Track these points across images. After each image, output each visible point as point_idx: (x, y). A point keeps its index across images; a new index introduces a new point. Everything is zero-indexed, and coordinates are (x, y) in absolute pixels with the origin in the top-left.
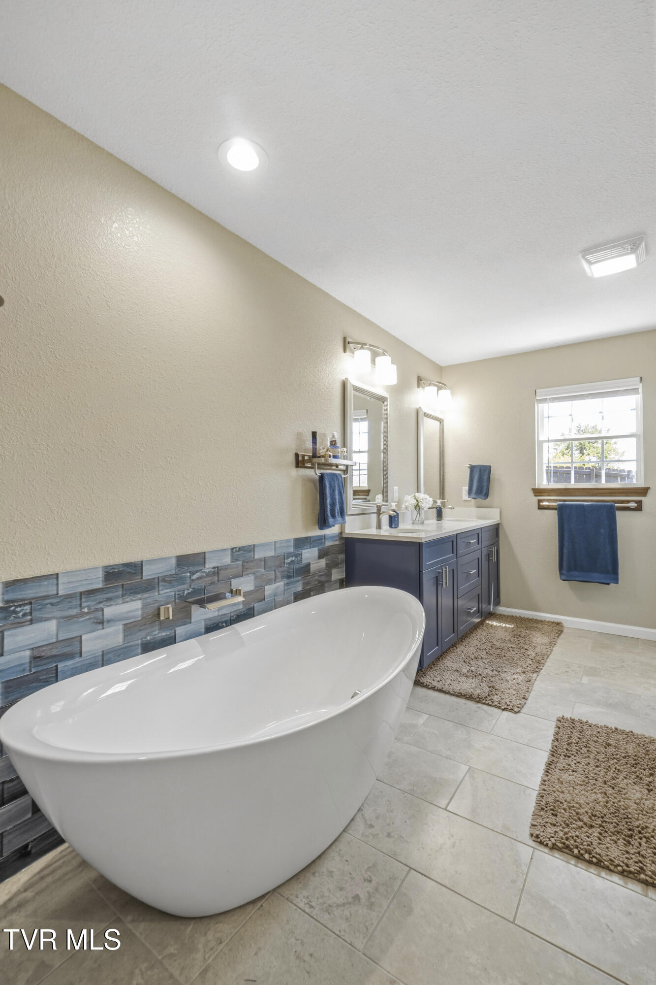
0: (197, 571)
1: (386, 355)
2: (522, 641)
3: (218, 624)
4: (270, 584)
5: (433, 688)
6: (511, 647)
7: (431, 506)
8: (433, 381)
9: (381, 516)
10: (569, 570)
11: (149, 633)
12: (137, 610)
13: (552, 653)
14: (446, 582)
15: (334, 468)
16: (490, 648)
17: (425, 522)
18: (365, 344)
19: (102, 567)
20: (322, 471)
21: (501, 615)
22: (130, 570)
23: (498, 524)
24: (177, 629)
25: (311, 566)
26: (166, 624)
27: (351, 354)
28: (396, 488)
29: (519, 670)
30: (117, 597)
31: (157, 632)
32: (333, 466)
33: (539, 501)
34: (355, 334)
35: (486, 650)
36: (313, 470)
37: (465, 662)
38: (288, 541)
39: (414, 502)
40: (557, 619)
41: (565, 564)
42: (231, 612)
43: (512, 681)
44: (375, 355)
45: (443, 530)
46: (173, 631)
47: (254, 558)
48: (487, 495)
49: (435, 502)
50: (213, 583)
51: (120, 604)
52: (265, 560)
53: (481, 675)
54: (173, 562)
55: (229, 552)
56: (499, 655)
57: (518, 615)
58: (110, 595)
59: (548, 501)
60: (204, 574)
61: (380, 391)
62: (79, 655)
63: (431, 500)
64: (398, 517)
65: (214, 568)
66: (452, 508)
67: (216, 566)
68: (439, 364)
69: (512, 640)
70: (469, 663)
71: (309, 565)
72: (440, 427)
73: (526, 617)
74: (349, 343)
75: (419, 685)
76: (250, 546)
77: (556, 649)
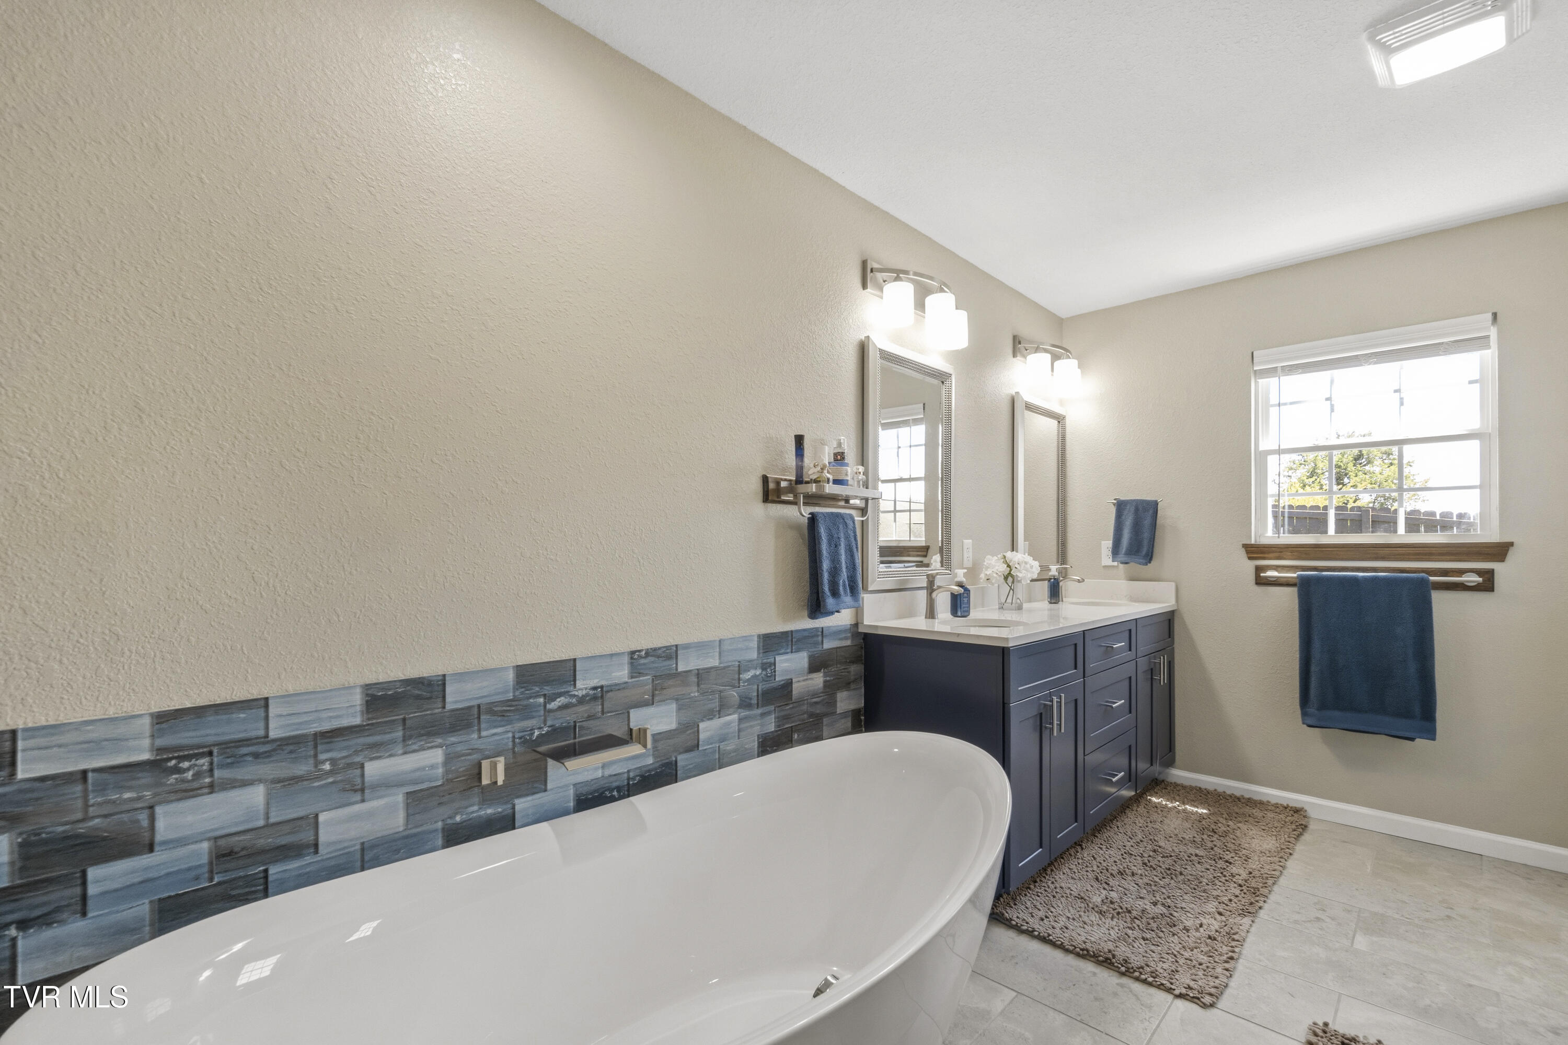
0: (560, 695)
1: (945, 292)
2: (1218, 843)
3: (603, 793)
4: (709, 719)
5: (1030, 933)
6: (1196, 855)
7: (1035, 576)
8: (1043, 344)
9: (934, 595)
10: (1323, 706)
11: (459, 808)
12: (432, 767)
13: (1285, 872)
14: (1060, 725)
15: (842, 503)
16: (1151, 853)
17: (1025, 606)
18: (906, 272)
19: (361, 686)
20: (817, 509)
21: (1176, 785)
22: (419, 693)
23: (1172, 613)
24: (517, 801)
25: (794, 686)
26: (491, 793)
27: (878, 293)
28: (968, 542)
29: (1211, 907)
30: (393, 742)
31: (475, 808)
32: (840, 500)
33: (1259, 569)
34: (883, 255)
35: (1142, 856)
36: (795, 508)
37: (1097, 879)
38: (746, 638)
39: (1003, 568)
40: (1294, 800)
41: (1313, 692)
42: (629, 772)
43: (1197, 930)
44: (922, 294)
45: (1061, 620)
46: (510, 806)
47: (677, 669)
48: (1149, 558)
49: (1044, 568)
50: (590, 717)
51: (398, 755)
52: (698, 674)
53: (1129, 912)
54: (511, 676)
55: (626, 659)
56: (1169, 869)
57: (1211, 788)
58: (377, 738)
59: (1276, 568)
60: (574, 700)
61: (937, 362)
62: (312, 850)
63: (1036, 564)
64: (969, 597)
65: (595, 688)
66: (1079, 581)
67: (599, 684)
68: (1057, 314)
69: (1198, 839)
70: (1106, 883)
71: (788, 684)
72: (1058, 431)
73: (1228, 792)
74: (872, 271)
75: (1002, 923)
76: (668, 648)
77: (1293, 866)
